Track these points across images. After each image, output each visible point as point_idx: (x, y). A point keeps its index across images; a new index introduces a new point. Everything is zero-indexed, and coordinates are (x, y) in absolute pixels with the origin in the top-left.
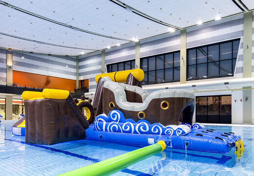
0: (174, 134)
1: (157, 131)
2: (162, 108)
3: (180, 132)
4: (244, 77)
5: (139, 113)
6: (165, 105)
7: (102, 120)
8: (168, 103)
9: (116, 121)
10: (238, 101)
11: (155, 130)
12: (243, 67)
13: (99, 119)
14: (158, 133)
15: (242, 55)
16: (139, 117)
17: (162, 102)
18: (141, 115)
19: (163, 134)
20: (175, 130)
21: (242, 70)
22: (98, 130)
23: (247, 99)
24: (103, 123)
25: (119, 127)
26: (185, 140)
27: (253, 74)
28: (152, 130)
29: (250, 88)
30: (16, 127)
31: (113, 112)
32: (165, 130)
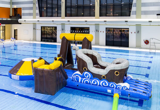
0: (122, 89)
1: (113, 86)
2: (116, 74)
3: (125, 88)
4: (137, 18)
5: (103, 76)
6: (117, 73)
7: (78, 76)
8: (118, 72)
9: (88, 78)
10: (133, 33)
11: (111, 86)
12: (136, 11)
13: (76, 75)
14: (114, 87)
15: (136, 3)
16: (102, 78)
17: (116, 72)
18: (104, 77)
19: (116, 88)
20: (122, 86)
21: (135, 13)
22: (75, 81)
23: (138, 32)
24: (79, 78)
25: (89, 82)
26: (128, 92)
27: (142, 16)
28: (110, 86)
29: (140, 25)
30: (15, 75)
31: (86, 73)
32: (117, 86)
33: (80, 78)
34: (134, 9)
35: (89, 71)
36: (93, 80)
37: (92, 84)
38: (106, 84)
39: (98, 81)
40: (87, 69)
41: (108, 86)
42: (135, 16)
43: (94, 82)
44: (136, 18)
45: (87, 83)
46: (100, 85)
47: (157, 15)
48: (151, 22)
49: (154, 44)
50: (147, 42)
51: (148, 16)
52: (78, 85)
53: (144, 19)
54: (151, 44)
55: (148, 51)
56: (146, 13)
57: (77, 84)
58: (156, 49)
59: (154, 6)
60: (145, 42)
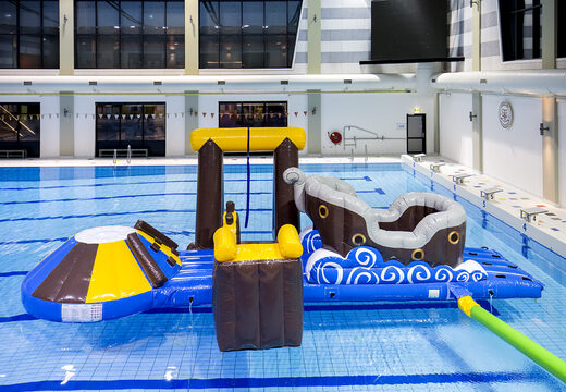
0: (471, 280)
1: (444, 278)
2: (451, 242)
3: (479, 276)
4: (309, 71)
5: (415, 252)
6: (454, 238)
7: (334, 264)
8: (458, 234)
9: (368, 266)
10: (301, 114)
11: (440, 276)
12: (307, 53)
13: (326, 264)
14: (446, 280)
15: (306, 31)
16: (414, 258)
17: (451, 234)
18: (418, 255)
19: (454, 281)
20: (471, 272)
21: (305, 58)
23: (314, 112)
24: (336, 272)
25: (373, 276)
26: (487, 287)
27: (324, 66)
28: (437, 277)
29: (319, 91)
30: (83, 302)
31: (361, 250)
32: (456, 274)
33: (340, 271)
34: (300, 46)
35: (370, 244)
36: (385, 270)
37: (382, 282)
38: (424, 275)
39: (398, 269)
40: (364, 240)
41: (432, 280)
42: (303, 66)
43: (387, 276)
44: (308, 73)
45: (363, 281)
46: (405, 282)
47: (362, 63)
48: (350, 82)
49: (353, 142)
50: (336, 138)
51: (339, 66)
52: (332, 295)
53: (330, 75)
54: (347, 142)
55: (346, 160)
56: (333, 58)
57: (328, 290)
58: (367, 155)
59: (353, 39)
60: (332, 138)
